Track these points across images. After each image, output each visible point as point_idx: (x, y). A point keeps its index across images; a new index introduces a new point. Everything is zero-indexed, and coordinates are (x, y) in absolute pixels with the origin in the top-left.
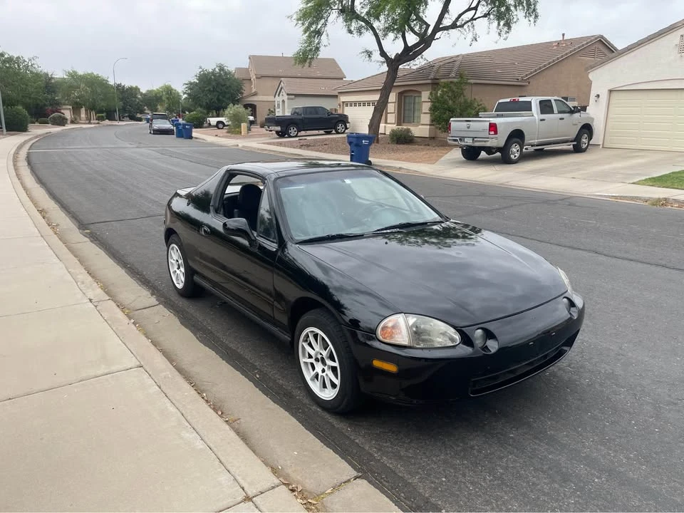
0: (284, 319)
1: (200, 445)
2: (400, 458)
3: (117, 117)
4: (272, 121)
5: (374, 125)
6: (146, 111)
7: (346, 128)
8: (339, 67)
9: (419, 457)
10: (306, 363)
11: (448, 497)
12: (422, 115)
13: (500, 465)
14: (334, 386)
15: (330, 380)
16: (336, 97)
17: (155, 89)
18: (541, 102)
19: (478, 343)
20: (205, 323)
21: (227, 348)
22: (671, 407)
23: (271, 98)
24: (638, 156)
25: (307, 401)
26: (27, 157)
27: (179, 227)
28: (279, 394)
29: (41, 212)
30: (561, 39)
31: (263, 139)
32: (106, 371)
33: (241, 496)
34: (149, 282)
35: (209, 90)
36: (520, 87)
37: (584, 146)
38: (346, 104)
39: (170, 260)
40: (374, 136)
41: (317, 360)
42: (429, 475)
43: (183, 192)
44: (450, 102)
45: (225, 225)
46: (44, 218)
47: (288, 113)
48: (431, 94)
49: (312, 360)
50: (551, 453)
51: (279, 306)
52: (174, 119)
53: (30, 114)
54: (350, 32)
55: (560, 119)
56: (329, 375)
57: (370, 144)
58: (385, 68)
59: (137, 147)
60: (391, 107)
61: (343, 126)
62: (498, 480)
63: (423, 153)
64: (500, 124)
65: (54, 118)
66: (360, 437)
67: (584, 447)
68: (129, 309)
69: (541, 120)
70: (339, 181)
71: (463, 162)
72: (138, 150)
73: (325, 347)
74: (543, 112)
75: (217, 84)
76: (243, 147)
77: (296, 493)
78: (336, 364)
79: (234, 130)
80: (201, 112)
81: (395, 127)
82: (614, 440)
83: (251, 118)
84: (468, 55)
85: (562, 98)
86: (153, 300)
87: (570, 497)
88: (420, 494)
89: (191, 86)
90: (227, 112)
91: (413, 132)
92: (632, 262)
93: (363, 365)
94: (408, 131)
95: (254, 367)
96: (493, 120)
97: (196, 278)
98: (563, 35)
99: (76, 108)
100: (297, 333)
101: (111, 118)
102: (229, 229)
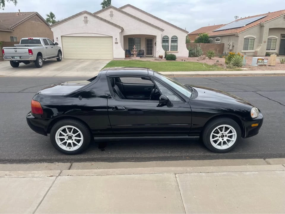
18: (43, 40)
37: (61, 59)
39: (58, 137)
41: (219, 137)
55: (51, 47)
56: (229, 139)
64: (33, 49)
69: (46, 48)
74: (45, 44)
78: (233, 134)
98: (19, 10)
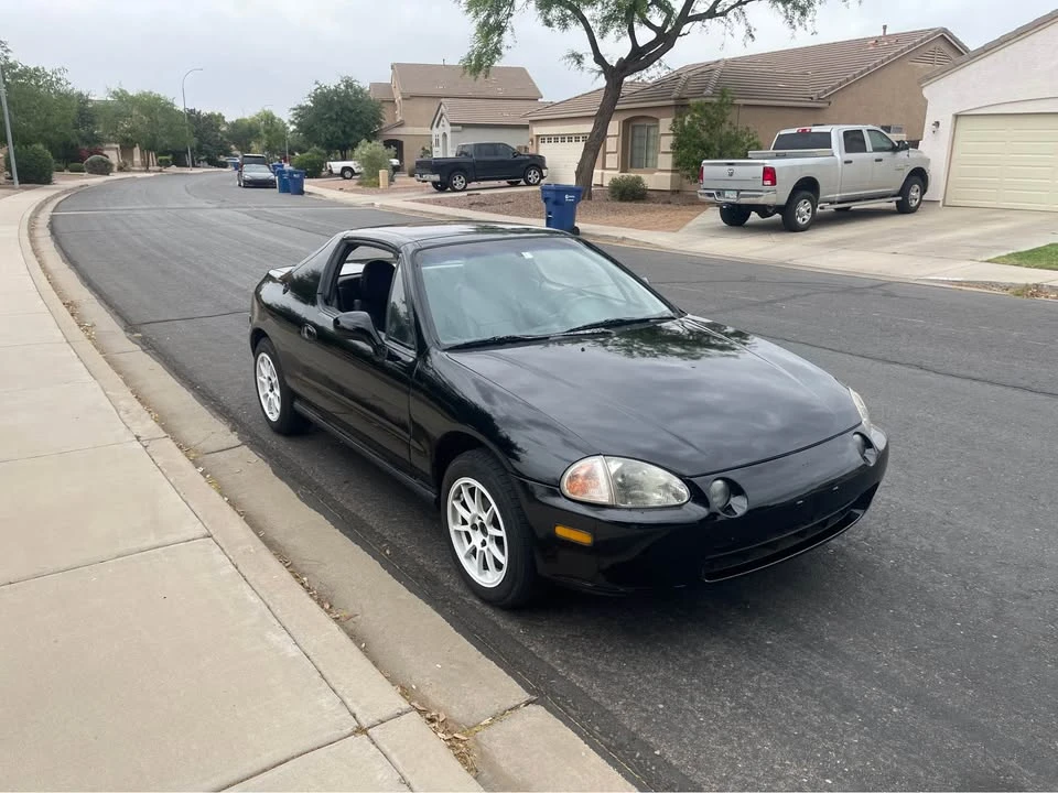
0: (425, 466)
1: (292, 651)
2: (597, 673)
3: (189, 162)
4: (426, 166)
5: (584, 171)
6: (234, 153)
7: (542, 177)
8: (532, 81)
9: (626, 674)
10: (458, 532)
11: (667, 732)
12: (660, 156)
13: (748, 686)
14: (499, 566)
15: (494, 557)
16: (527, 127)
17: (247, 117)
18: (846, 134)
19: (717, 501)
20: (310, 473)
21: (343, 511)
22: (1019, 602)
23: (426, 131)
24: (999, 219)
25: (459, 589)
26: (50, 223)
27: (271, 327)
28: (417, 578)
29: (68, 305)
30: (882, 34)
31: (413, 194)
32: (157, 543)
33: (351, 725)
34: (228, 412)
35: (330, 118)
36: (814, 110)
37: (914, 204)
38: (541, 138)
39: (260, 378)
40: (583, 189)
41: (474, 527)
42: (639, 700)
43: (277, 274)
44: (705, 135)
45: (336, 322)
46: (72, 315)
47: (451, 154)
48: (674, 122)
49: (467, 528)
50: (826, 669)
51: (417, 445)
52: (277, 163)
53: (57, 157)
54: (549, 23)
55: (877, 160)
56: (492, 550)
57: (577, 200)
58: (602, 82)
59: (219, 208)
60: (612, 144)
61: (537, 173)
62: (744, 708)
63: (660, 214)
64: (781, 168)
65: (91, 162)
66: (537, 643)
67: (878, 660)
68: (196, 452)
69: (846, 162)
70: (514, 255)
71: (721, 230)
72: (218, 211)
73: (486, 506)
74: (848, 149)
75: (343, 110)
76: (381, 205)
77: (436, 725)
78: (502, 533)
79: (369, 180)
80: (319, 154)
81: (617, 174)
82: (927, 651)
83: (395, 162)
84: (734, 60)
85: (882, 128)
86: (234, 439)
87: (853, 734)
88: (624, 727)
89: (302, 112)
90: (357, 152)
91: (645, 182)
92: (975, 383)
93: (541, 535)
94: (638, 180)
95: (384, 540)
96: (769, 163)
97: (297, 405)
98: (885, 27)
99: (126, 148)
100: (444, 485)
101: (179, 162)
102: (343, 329)
